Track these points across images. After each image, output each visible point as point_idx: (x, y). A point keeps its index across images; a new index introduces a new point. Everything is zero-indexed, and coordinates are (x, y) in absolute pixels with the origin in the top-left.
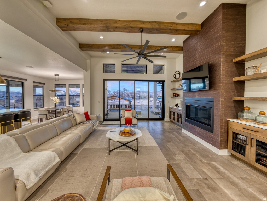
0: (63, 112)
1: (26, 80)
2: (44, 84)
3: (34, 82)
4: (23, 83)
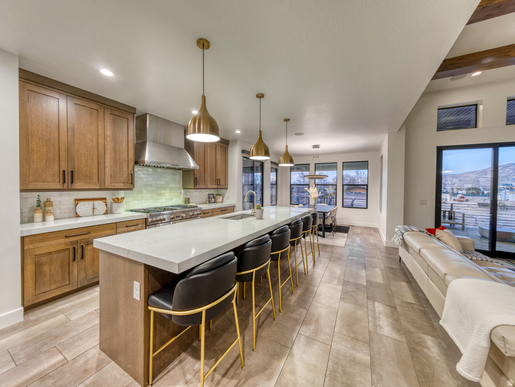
4: (263, 164)
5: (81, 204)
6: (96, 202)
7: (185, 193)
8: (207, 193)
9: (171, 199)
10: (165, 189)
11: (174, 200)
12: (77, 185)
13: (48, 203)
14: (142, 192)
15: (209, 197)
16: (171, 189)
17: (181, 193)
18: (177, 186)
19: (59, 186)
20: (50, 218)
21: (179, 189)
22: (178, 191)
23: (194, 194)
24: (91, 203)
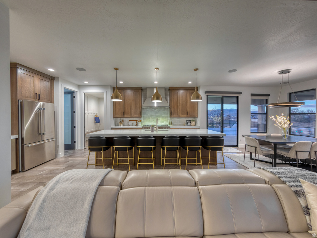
0: (296, 152)
1: (241, 93)
2: (269, 95)
3: (252, 95)
4: (237, 97)
5: (130, 121)
6: (134, 121)
7: (171, 119)
8: (186, 120)
9: (163, 122)
10: (160, 117)
11: (164, 122)
12: (125, 116)
13: (123, 121)
14: (149, 118)
15: (187, 122)
16: (163, 117)
17: (168, 119)
18: (166, 116)
19: (121, 116)
20: (122, 125)
21: (167, 117)
22: (166, 118)
23: (176, 120)
24: (132, 121)
